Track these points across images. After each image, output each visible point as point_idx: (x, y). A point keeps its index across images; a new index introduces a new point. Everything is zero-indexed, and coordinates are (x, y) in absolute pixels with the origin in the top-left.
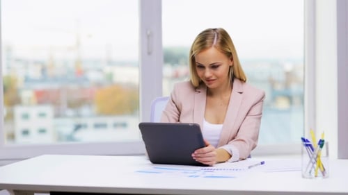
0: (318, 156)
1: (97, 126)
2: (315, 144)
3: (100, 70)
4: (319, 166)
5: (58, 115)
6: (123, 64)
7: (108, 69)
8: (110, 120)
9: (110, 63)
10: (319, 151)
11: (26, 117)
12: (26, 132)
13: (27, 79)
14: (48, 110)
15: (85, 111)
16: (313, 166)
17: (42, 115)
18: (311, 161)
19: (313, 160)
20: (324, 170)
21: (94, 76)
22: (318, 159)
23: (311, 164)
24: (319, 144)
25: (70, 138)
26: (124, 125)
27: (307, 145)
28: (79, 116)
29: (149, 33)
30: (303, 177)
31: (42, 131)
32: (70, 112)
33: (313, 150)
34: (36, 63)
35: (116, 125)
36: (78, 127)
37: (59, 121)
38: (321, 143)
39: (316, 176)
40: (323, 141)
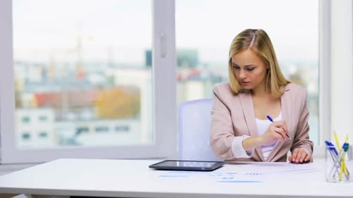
0: (342, 160)
1: (99, 130)
2: (339, 148)
3: (101, 73)
4: (343, 170)
5: (59, 119)
6: (125, 67)
7: (109, 72)
8: (112, 124)
9: (112, 65)
10: (344, 155)
11: (26, 120)
12: (26, 136)
13: (27, 82)
14: (49, 113)
15: (87, 114)
16: (337, 171)
17: (43, 118)
18: (335, 165)
19: (337, 164)
20: (348, 174)
21: (95, 79)
22: (342, 163)
23: (335, 168)
24: (343, 147)
25: (72, 142)
26: (126, 129)
27: (331, 149)
28: (80, 119)
29: (162, 35)
30: (327, 181)
31: (43, 135)
32: (71, 116)
33: (337, 154)
34: (36, 65)
35: (118, 129)
36: (80, 131)
37: (61, 124)
38: (346, 147)
39: (340, 180)
40: (348, 145)
